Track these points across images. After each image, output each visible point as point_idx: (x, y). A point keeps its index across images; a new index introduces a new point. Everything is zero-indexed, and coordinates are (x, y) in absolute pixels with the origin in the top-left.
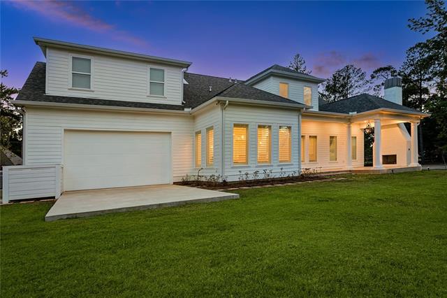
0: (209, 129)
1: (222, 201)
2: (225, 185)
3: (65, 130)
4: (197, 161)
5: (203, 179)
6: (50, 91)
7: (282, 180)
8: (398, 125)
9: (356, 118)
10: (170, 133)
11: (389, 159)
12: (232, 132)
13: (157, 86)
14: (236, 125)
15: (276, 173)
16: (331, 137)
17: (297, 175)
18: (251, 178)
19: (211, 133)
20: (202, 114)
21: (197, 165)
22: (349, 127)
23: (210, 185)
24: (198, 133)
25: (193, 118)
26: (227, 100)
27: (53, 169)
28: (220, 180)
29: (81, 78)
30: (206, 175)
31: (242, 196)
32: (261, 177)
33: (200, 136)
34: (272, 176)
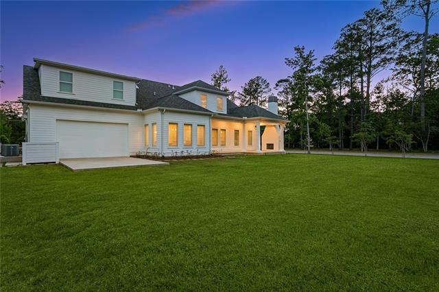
0: (153, 124)
1: (160, 166)
2: (163, 158)
3: (57, 120)
4: (145, 143)
5: (150, 155)
6: (44, 93)
7: (197, 157)
8: (275, 126)
9: (248, 121)
10: (127, 124)
11: (270, 146)
12: (168, 127)
13: (118, 93)
14: (170, 123)
15: (194, 152)
16: (236, 131)
17: (207, 154)
18: (179, 155)
19: (155, 127)
20: (149, 113)
21: (146, 145)
22: (244, 126)
23: (154, 158)
24: (146, 125)
25: (143, 115)
26: (165, 109)
27: (54, 146)
28: (161, 156)
29: (66, 85)
30: (152, 152)
31: (171, 164)
32: (185, 154)
33: (147, 127)
34: (192, 154)
